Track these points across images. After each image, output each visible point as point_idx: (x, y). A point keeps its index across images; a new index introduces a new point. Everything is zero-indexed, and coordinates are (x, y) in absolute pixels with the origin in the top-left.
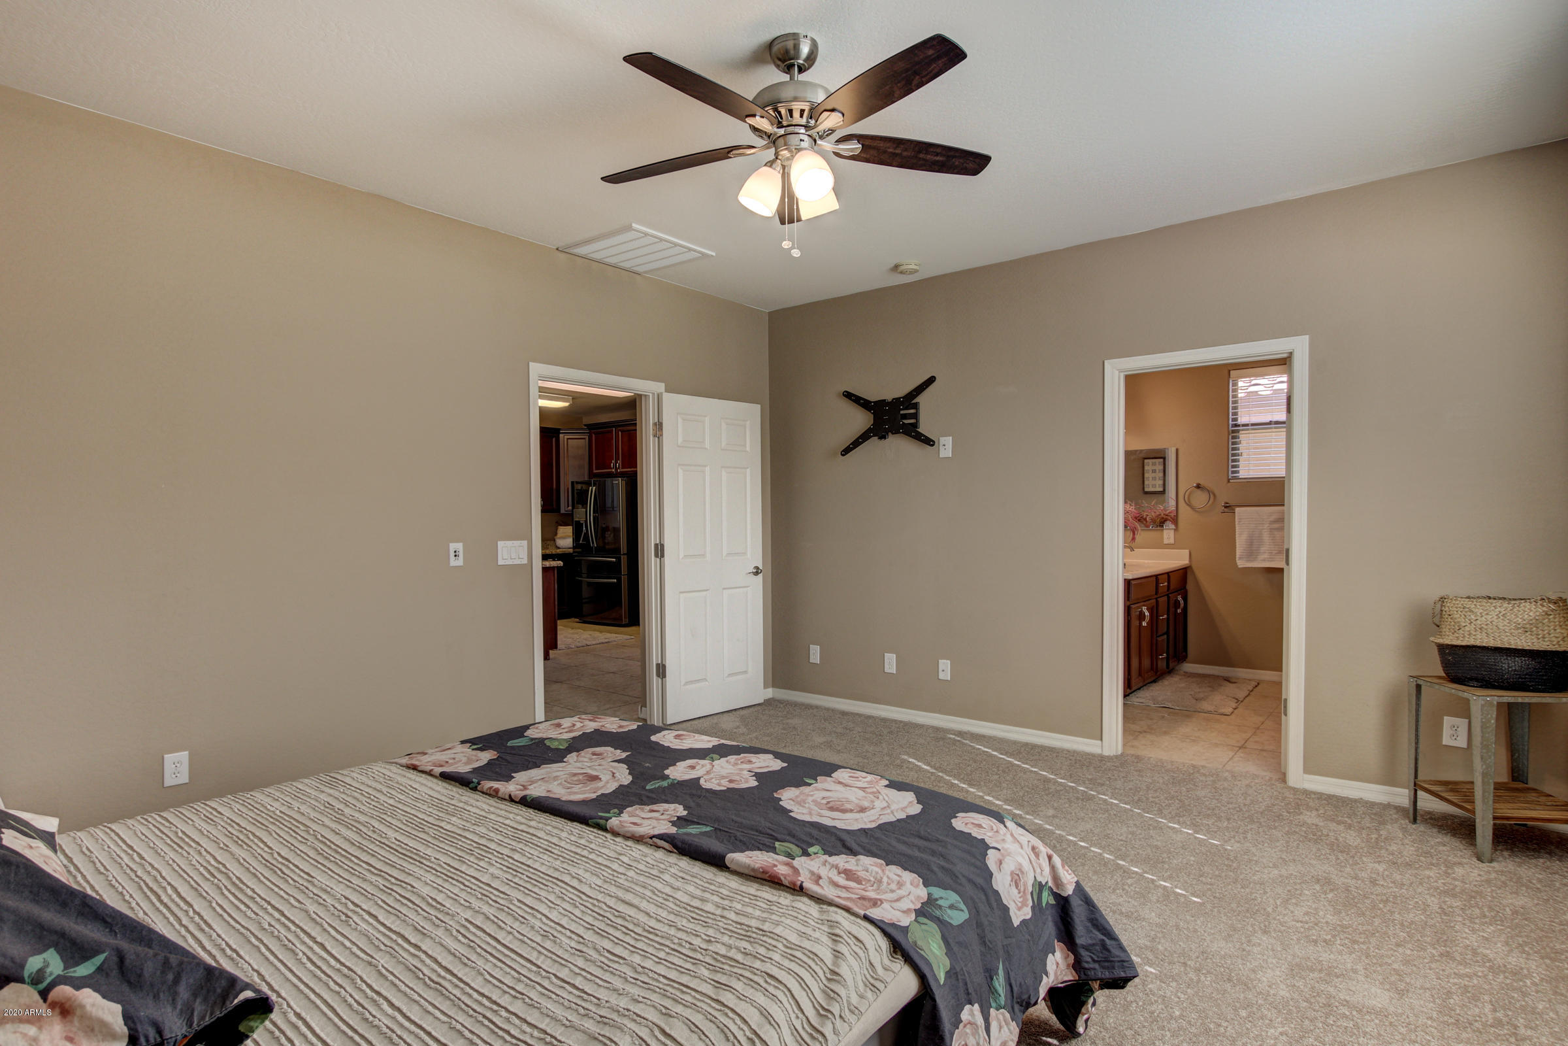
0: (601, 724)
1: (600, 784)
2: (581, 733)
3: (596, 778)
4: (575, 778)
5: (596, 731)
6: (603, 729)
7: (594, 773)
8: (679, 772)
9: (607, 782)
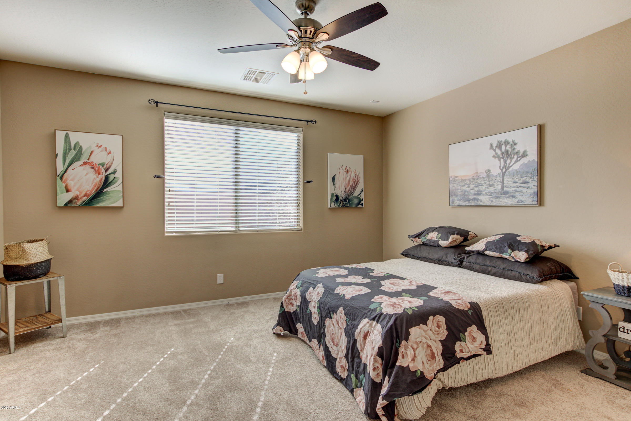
0: (390, 300)
1: (389, 282)
2: (398, 298)
3: (391, 284)
4: (397, 284)
5: (392, 297)
6: (389, 297)
7: (391, 285)
8: (367, 281)
9: (387, 282)
